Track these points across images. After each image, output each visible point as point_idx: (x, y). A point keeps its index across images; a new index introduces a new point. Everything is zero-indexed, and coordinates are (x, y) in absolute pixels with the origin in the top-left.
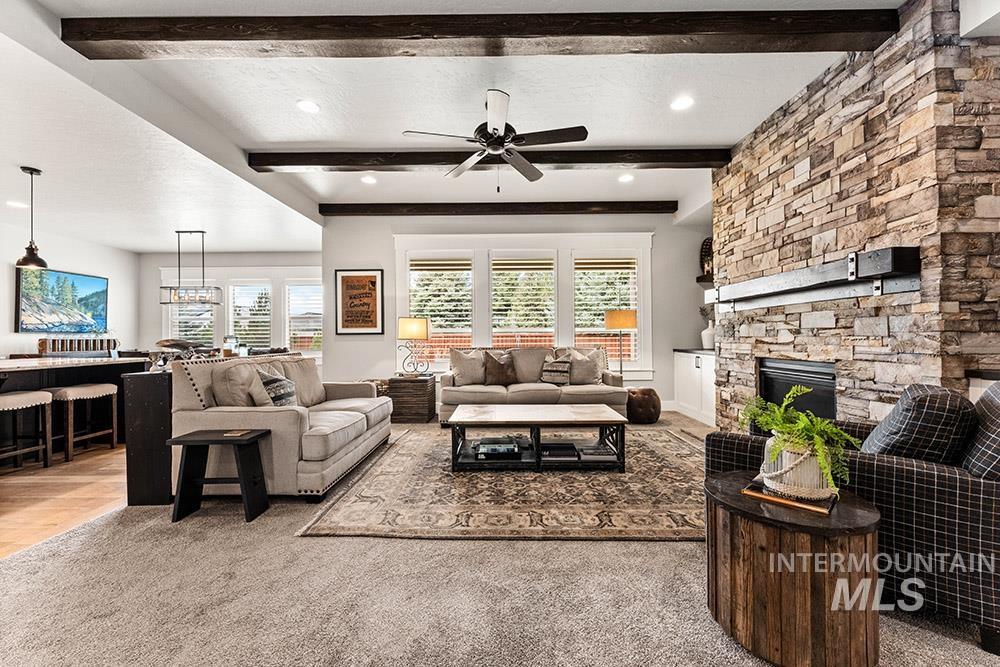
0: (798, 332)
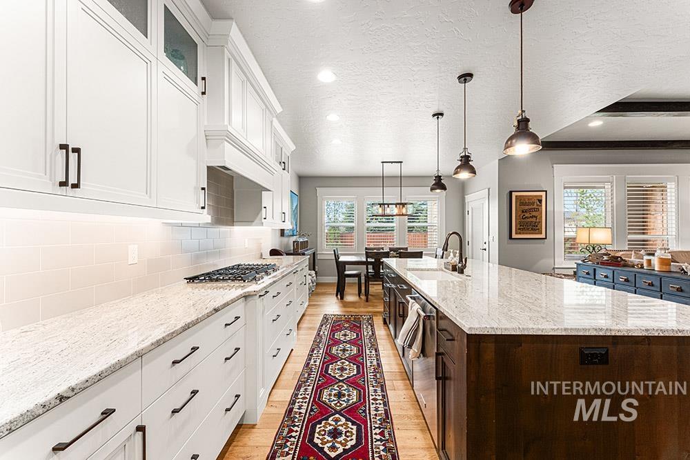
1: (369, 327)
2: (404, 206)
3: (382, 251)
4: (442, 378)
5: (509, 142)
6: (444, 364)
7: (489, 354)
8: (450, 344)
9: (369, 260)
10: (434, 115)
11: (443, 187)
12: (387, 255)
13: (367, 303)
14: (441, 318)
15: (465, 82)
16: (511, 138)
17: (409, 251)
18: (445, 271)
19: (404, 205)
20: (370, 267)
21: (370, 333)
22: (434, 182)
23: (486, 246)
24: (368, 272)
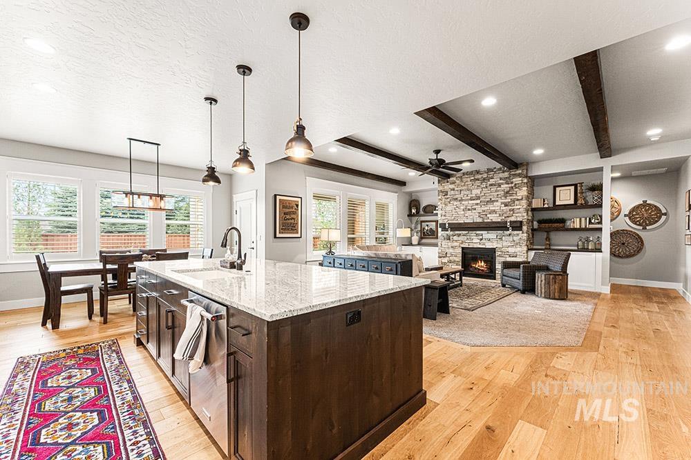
0: (481, 239)
1: (114, 355)
2: (161, 199)
3: (128, 254)
4: (235, 379)
5: (290, 144)
6: (237, 363)
7: (286, 337)
8: (245, 339)
9: (108, 266)
10: (207, 99)
11: (217, 180)
12: (139, 258)
13: (105, 326)
14: (233, 315)
15: (244, 75)
16: (291, 140)
17: (168, 252)
18: (222, 270)
19: (162, 197)
20: (110, 276)
21: (117, 362)
22: (207, 173)
23: (254, 245)
24: (106, 284)
